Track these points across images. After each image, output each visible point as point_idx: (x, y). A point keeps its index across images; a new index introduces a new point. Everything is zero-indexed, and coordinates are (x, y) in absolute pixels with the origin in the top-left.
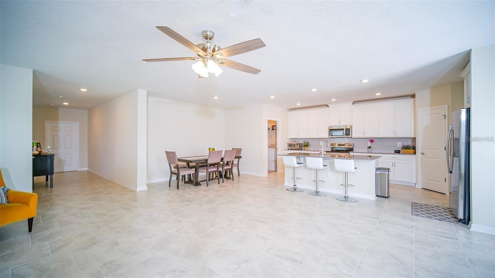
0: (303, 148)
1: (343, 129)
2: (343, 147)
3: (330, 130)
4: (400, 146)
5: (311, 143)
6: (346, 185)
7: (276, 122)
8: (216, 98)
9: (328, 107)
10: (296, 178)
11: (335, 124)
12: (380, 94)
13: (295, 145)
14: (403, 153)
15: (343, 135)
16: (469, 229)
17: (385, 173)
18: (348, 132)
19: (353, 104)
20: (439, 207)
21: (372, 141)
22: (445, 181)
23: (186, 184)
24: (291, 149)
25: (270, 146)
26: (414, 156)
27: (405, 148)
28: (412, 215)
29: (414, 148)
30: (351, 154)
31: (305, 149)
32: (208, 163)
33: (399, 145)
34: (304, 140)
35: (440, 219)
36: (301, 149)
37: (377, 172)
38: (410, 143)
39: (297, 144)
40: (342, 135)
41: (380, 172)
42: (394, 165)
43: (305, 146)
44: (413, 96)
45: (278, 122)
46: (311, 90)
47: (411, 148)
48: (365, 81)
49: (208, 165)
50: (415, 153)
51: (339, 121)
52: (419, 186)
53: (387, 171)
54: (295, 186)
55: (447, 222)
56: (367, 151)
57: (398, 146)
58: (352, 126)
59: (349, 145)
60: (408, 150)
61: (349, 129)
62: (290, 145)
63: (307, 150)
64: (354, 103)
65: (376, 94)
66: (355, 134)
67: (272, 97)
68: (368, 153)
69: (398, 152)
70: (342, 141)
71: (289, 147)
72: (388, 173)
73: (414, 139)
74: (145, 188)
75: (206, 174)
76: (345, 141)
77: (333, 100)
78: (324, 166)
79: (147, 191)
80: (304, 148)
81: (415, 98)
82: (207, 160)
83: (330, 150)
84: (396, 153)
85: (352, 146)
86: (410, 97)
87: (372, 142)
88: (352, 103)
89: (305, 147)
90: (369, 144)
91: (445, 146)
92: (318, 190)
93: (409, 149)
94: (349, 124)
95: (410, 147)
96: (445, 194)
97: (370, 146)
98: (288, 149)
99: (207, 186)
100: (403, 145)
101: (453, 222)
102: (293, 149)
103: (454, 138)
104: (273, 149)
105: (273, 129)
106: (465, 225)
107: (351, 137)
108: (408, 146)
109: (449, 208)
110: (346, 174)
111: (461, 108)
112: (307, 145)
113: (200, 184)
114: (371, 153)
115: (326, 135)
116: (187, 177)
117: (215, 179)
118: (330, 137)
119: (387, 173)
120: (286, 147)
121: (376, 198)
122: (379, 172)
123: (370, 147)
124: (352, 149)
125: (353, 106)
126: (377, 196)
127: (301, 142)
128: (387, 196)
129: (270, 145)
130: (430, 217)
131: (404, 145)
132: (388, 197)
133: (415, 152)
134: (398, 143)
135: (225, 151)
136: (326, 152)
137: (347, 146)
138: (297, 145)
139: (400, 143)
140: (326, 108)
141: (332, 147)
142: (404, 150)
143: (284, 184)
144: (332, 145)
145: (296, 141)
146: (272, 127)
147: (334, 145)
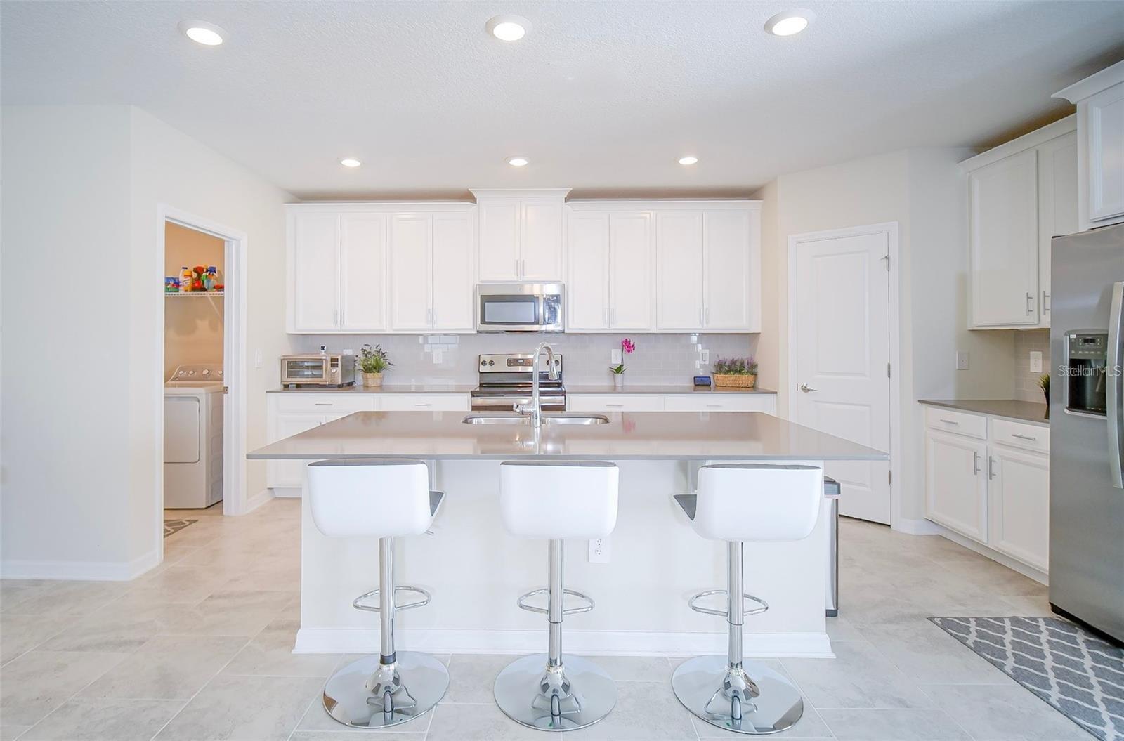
0: (361, 378)
1: (536, 299)
2: (525, 368)
3: (486, 299)
4: (708, 363)
5: (394, 353)
6: (733, 610)
9: (473, 200)
11: (501, 274)
13: (320, 368)
14: (722, 388)
15: (533, 322)
19: (567, 200)
21: (628, 346)
22: (891, 483)
24: (298, 386)
25: (181, 375)
26: (752, 397)
27: (724, 368)
29: (751, 368)
31: (371, 383)
33: (704, 360)
34: (361, 344)
36: (353, 385)
38: (739, 353)
39: (334, 360)
43: (367, 370)
47: (743, 369)
50: (755, 386)
51: (516, 263)
56: (610, 384)
57: (702, 363)
58: (566, 287)
59: (547, 363)
60: (736, 375)
61: (558, 296)
62: (293, 367)
63: (381, 389)
64: (574, 195)
65: (681, 162)
68: (614, 390)
69: (703, 384)
71: (289, 375)
73: (751, 339)
80: (365, 379)
83: (472, 382)
84: (700, 388)
85: (559, 366)
87: (627, 352)
88: (564, 196)
89: (367, 375)
90: (616, 356)
91: (887, 362)
93: (736, 371)
94: (553, 277)
95: (741, 366)
98: (286, 387)
100: (718, 359)
102: (312, 387)
104: (201, 392)
105: (198, 287)
107: (560, 329)
108: (734, 362)
112: (375, 366)
114: (625, 391)
115: (464, 318)
120: (276, 376)
123: (619, 370)
125: (568, 207)
127: (348, 352)
131: (721, 358)
133: (755, 383)
138: (334, 366)
139: (706, 351)
140: (464, 207)
141: (483, 369)
142: (721, 376)
143: (293, 647)
144: (484, 363)
145: (323, 348)
146: (195, 275)
147: (491, 363)
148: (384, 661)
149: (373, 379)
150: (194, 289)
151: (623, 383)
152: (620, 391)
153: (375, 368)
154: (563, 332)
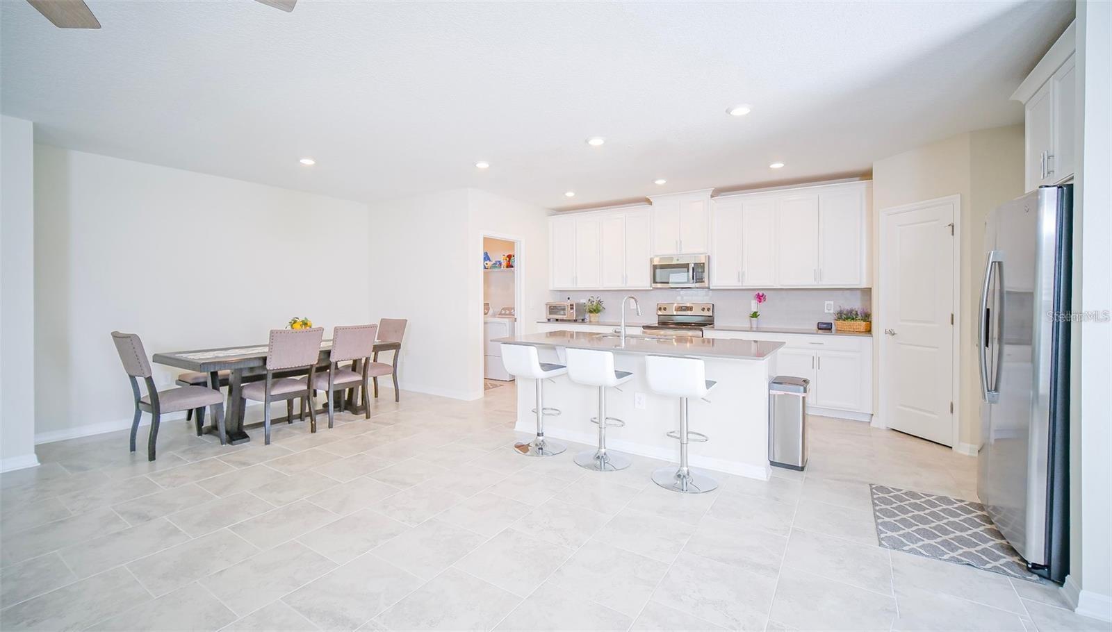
0: (587, 316)
1: (687, 266)
2: (689, 313)
3: (655, 267)
4: (832, 311)
5: (608, 302)
6: (682, 436)
7: (511, 244)
8: (308, 162)
9: (651, 204)
10: (544, 409)
11: (667, 250)
12: (782, 165)
13: (564, 309)
14: (841, 332)
15: (688, 282)
16: (1070, 606)
17: (795, 394)
18: (698, 272)
19: (712, 196)
20: (949, 502)
21: (760, 298)
22: (952, 412)
23: (205, 437)
24: (556, 320)
25: (503, 312)
26: (866, 339)
27: (844, 316)
28: (881, 545)
29: (867, 317)
30: (708, 333)
31: (593, 319)
32: (267, 370)
33: (829, 309)
34: (588, 296)
35: (968, 561)
36: (583, 320)
37: (772, 392)
38: (856, 304)
39: (572, 305)
40: (686, 281)
41: (782, 393)
42: (816, 363)
43: (591, 312)
44: (867, 175)
45: (518, 243)
46: (587, 141)
47: (859, 317)
48: (741, 111)
49: (270, 376)
50: (869, 331)
51: (677, 242)
52: (880, 422)
53: (802, 388)
54: (541, 438)
55: (992, 575)
56: (746, 325)
57: (826, 311)
58: (709, 257)
59: (703, 309)
60: (853, 322)
61: (704, 264)
62: (553, 309)
63: (598, 323)
64: (718, 192)
65: (772, 166)
66: (719, 277)
67: (483, 165)
68: (751, 330)
69: (825, 328)
70: (686, 298)
71: (550, 314)
72: (804, 395)
73: (867, 292)
74: (32, 461)
75: (264, 403)
76: (695, 299)
77: (660, 182)
78: (620, 375)
79: (39, 469)
80: (590, 316)
81: (872, 179)
82: (264, 359)
83: (655, 322)
84: (821, 331)
85: (711, 311)
86: (858, 178)
87: (760, 302)
88: (710, 194)
89: (592, 315)
90: (754, 306)
91: (951, 312)
92: (603, 450)
93: (853, 319)
94: (702, 250)
95: (857, 314)
96: (951, 448)
97: (756, 313)
98: (549, 320)
99: (267, 442)
100: (839, 309)
101: (1009, 575)
102: (563, 320)
103: (1006, 289)
104: (506, 321)
105: (509, 265)
106: (1050, 586)
107: (707, 286)
108: (851, 312)
109: (981, 507)
110: (684, 403)
111: (1041, 187)
112: (597, 309)
113: (245, 436)
114: (758, 330)
115: (645, 282)
116: (209, 412)
117: (301, 417)
118: (654, 285)
119: (801, 395)
120: (544, 314)
121: (772, 470)
122: (779, 393)
123: (755, 315)
124: (710, 318)
125: (712, 201)
126: (773, 464)
127: (583, 301)
128: (800, 465)
129: (503, 309)
130: (934, 553)
131: (842, 309)
132: (802, 469)
133: (869, 328)
134: (827, 302)
135: (336, 330)
136: (645, 327)
137: (697, 311)
138: (572, 309)
139: (832, 302)
140: (644, 208)
141: (660, 313)
142: (840, 322)
143: (514, 428)
144: (660, 309)
145: (569, 298)
146: (508, 259)
147: (665, 309)
148: (538, 435)
149: (594, 317)
150: (507, 267)
151: (757, 325)
152: (755, 329)
153: (595, 311)
154: (709, 288)
